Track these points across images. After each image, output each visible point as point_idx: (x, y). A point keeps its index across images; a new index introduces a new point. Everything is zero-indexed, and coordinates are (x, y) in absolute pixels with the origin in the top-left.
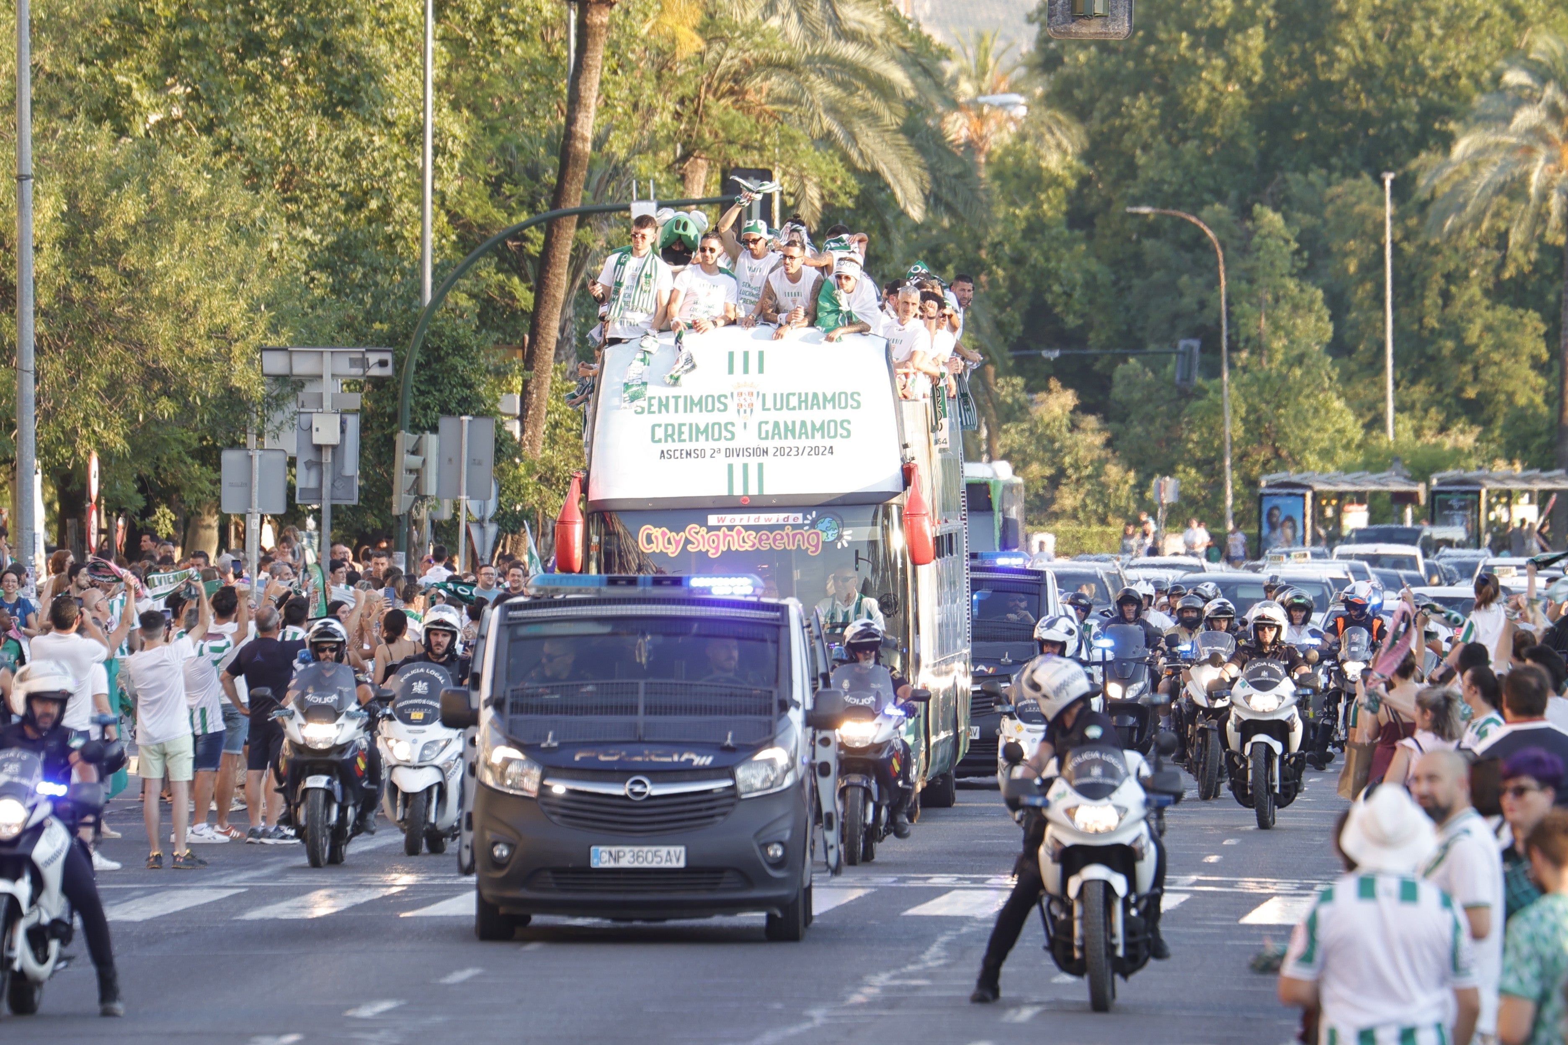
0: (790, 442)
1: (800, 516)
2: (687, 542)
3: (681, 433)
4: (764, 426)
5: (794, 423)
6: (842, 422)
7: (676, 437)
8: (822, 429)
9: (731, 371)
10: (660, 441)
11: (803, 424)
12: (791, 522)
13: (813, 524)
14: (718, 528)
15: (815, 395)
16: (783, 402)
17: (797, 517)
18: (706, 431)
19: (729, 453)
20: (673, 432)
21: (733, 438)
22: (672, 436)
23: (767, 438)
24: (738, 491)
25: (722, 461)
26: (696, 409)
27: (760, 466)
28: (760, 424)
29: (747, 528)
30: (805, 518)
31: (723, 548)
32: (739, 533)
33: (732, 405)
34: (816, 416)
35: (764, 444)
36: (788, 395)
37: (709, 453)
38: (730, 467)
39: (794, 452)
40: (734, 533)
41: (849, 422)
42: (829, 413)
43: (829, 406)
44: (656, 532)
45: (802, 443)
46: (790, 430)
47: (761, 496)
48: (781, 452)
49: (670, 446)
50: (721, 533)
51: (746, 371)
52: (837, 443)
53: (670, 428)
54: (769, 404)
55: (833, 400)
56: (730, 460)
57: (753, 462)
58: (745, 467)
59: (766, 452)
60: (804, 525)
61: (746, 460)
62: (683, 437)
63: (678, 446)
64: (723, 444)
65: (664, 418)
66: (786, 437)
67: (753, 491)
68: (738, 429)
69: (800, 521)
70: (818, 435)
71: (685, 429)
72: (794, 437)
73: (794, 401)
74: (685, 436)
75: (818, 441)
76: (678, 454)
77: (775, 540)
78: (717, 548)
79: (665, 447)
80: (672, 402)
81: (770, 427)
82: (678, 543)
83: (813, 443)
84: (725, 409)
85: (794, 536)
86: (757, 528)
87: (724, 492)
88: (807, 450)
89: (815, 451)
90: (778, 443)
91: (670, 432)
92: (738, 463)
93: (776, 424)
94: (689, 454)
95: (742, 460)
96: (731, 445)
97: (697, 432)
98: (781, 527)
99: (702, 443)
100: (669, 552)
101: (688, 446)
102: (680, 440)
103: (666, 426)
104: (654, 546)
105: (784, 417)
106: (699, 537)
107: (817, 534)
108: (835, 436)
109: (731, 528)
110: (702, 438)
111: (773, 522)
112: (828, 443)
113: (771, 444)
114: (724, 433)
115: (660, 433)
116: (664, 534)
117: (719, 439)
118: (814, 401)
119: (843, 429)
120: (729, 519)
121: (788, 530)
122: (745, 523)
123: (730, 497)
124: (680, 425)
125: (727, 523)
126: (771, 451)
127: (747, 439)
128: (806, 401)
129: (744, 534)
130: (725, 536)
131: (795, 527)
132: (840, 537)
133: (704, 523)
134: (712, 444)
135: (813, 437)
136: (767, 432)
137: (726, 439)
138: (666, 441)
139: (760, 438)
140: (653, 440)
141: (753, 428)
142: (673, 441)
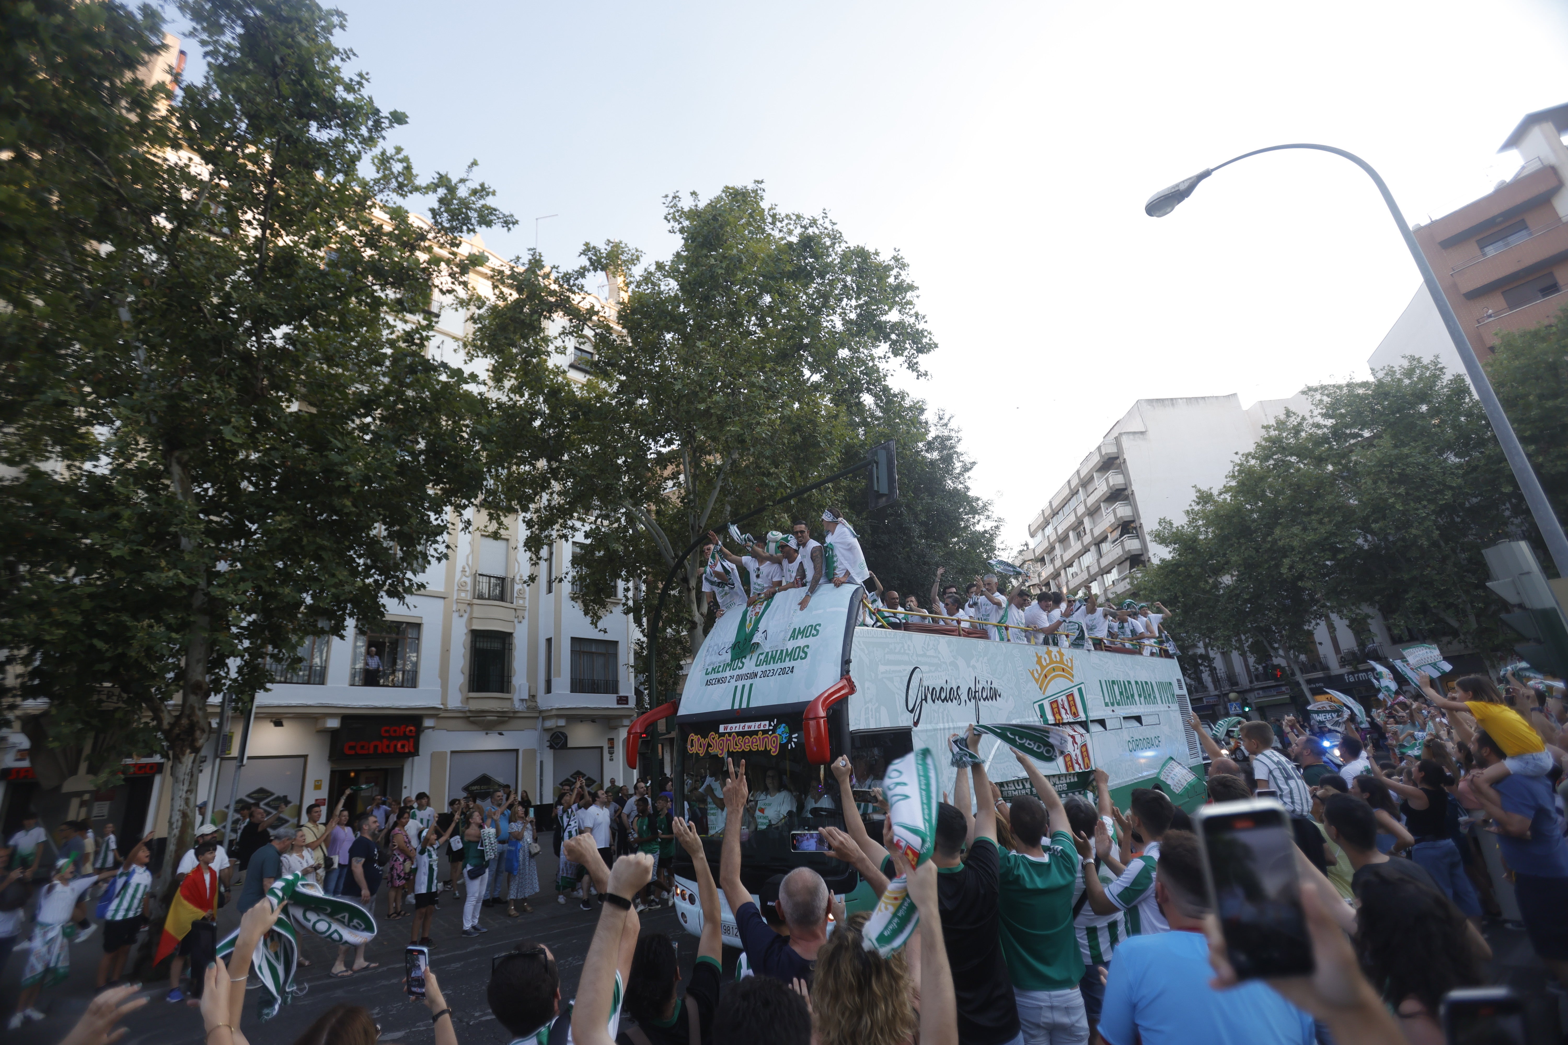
0: (772, 666)
1: (767, 723)
2: (709, 745)
4: (760, 657)
6: (805, 647)
8: (791, 654)
10: (709, 674)
11: (782, 651)
14: (723, 735)
15: (795, 630)
17: (765, 725)
19: (739, 677)
23: (759, 665)
24: (736, 707)
27: (751, 685)
28: (760, 655)
29: (738, 734)
32: (734, 738)
34: (791, 645)
35: (756, 669)
37: (728, 679)
38: (736, 688)
39: (771, 674)
41: (810, 647)
43: (800, 637)
45: (776, 666)
46: (773, 657)
47: (748, 709)
48: (765, 674)
49: (713, 676)
55: (804, 632)
57: (747, 683)
58: (744, 688)
59: (757, 675)
61: (745, 682)
63: (716, 676)
64: (738, 672)
66: (770, 663)
70: (788, 659)
72: (774, 663)
75: (787, 663)
76: (713, 682)
77: (753, 743)
78: (723, 750)
79: (710, 677)
81: (763, 657)
83: (783, 665)
86: (742, 734)
87: (731, 708)
88: (779, 671)
89: (783, 671)
90: (764, 668)
93: (767, 654)
94: (719, 681)
96: (740, 672)
98: (756, 733)
99: (727, 673)
101: (719, 676)
102: (718, 672)
108: (798, 658)
109: (730, 734)
111: (753, 729)
112: (792, 664)
113: (759, 670)
117: (735, 669)
118: (793, 634)
119: (804, 653)
122: (738, 730)
123: (732, 710)
126: (759, 675)
127: (749, 667)
129: (737, 739)
131: (765, 732)
132: (790, 740)
133: (717, 731)
134: (732, 673)
135: (785, 661)
136: (761, 660)
137: (739, 668)
138: (711, 673)
139: (756, 665)
140: (706, 674)
141: (754, 659)
142: (714, 673)
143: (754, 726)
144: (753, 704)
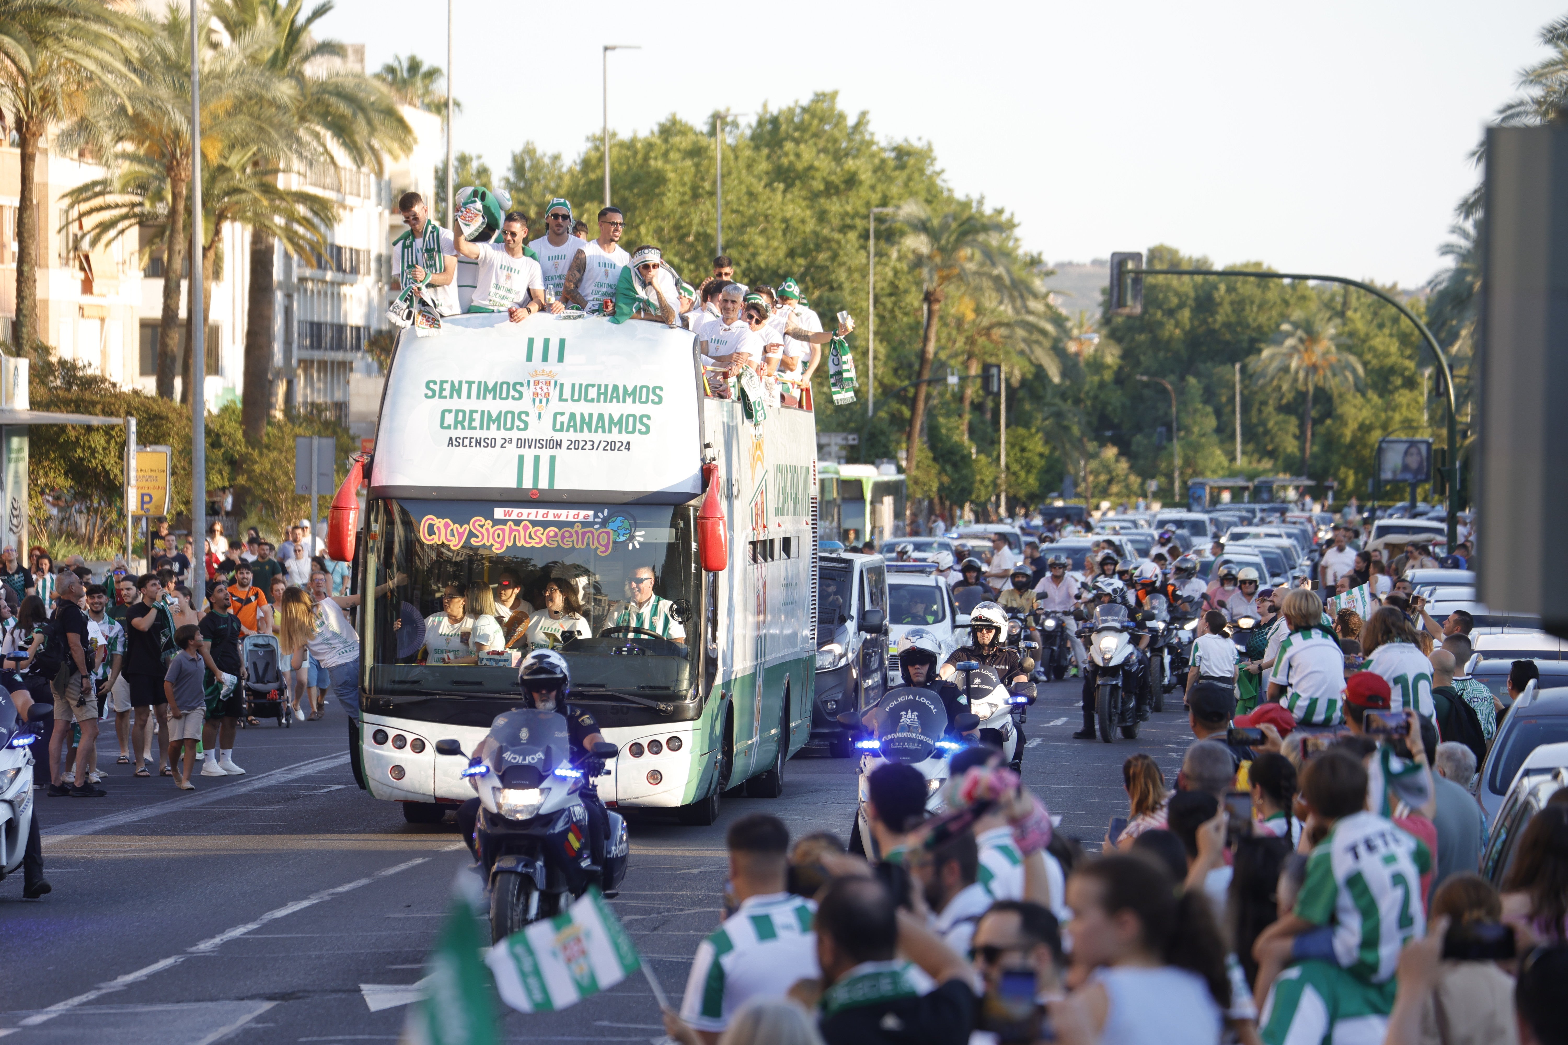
0: (586, 435)
1: (591, 513)
2: (471, 534)
3: (472, 420)
4: (559, 419)
5: (591, 415)
6: (642, 417)
7: (466, 424)
8: (620, 423)
9: (529, 358)
10: (449, 427)
11: (601, 417)
12: (581, 518)
13: (604, 523)
14: (504, 522)
15: (615, 388)
16: (581, 393)
17: (588, 515)
18: (498, 420)
19: (521, 443)
20: (463, 419)
21: (526, 428)
22: (462, 423)
23: (561, 430)
24: (528, 484)
25: (512, 451)
26: (490, 396)
27: (553, 459)
28: (555, 415)
29: (535, 523)
30: (596, 516)
31: (508, 543)
32: (526, 528)
33: (528, 394)
34: (615, 409)
35: (557, 436)
36: (587, 386)
37: (499, 442)
38: (521, 458)
40: (520, 528)
41: (649, 418)
42: (630, 407)
43: (629, 400)
44: (439, 523)
45: (598, 437)
46: (586, 423)
47: (551, 490)
48: (575, 445)
49: (460, 433)
50: (507, 528)
51: (545, 358)
52: (635, 439)
53: (461, 415)
54: (567, 394)
55: (634, 394)
56: (522, 451)
57: (545, 454)
58: (537, 459)
59: (559, 445)
60: (595, 523)
61: (538, 452)
62: (474, 424)
63: (468, 433)
64: (515, 435)
65: (455, 404)
66: (582, 431)
67: (543, 484)
68: (532, 419)
69: (591, 519)
70: (615, 430)
71: (477, 416)
72: (590, 431)
73: (593, 393)
74: (476, 424)
75: (615, 436)
76: (467, 442)
77: (563, 537)
78: (502, 543)
79: (454, 434)
80: (465, 387)
81: (565, 419)
82: (461, 535)
83: (609, 438)
84: (520, 398)
85: (584, 534)
86: (545, 524)
87: (514, 485)
88: (603, 444)
89: (611, 446)
90: (572, 435)
91: (460, 418)
92: (529, 454)
93: (572, 416)
94: (478, 443)
95: (534, 451)
96: (523, 435)
97: (488, 419)
98: (571, 524)
99: (493, 432)
100: (451, 544)
101: (478, 434)
102: (471, 428)
103: (457, 412)
104: (436, 537)
105: (582, 408)
106: (483, 530)
107: (608, 533)
108: (633, 432)
109: (517, 523)
110: (494, 427)
111: (563, 518)
112: (625, 438)
113: (565, 437)
114: (517, 423)
115: (449, 419)
116: (447, 526)
117: (511, 429)
118: (615, 394)
119: (642, 424)
120: (515, 513)
121: (578, 528)
122: (532, 517)
123: (519, 490)
124: (472, 412)
125: (514, 516)
126: (565, 444)
127: (540, 429)
128: (605, 394)
129: (531, 529)
130: (511, 531)
131: (585, 524)
132: (632, 538)
133: (489, 516)
134: (503, 433)
135: (610, 431)
136: (562, 423)
137: (519, 429)
138: (456, 428)
139: (555, 430)
140: (442, 426)
141: (548, 419)
142: (463, 428)
143: (566, 515)
144: (559, 485)
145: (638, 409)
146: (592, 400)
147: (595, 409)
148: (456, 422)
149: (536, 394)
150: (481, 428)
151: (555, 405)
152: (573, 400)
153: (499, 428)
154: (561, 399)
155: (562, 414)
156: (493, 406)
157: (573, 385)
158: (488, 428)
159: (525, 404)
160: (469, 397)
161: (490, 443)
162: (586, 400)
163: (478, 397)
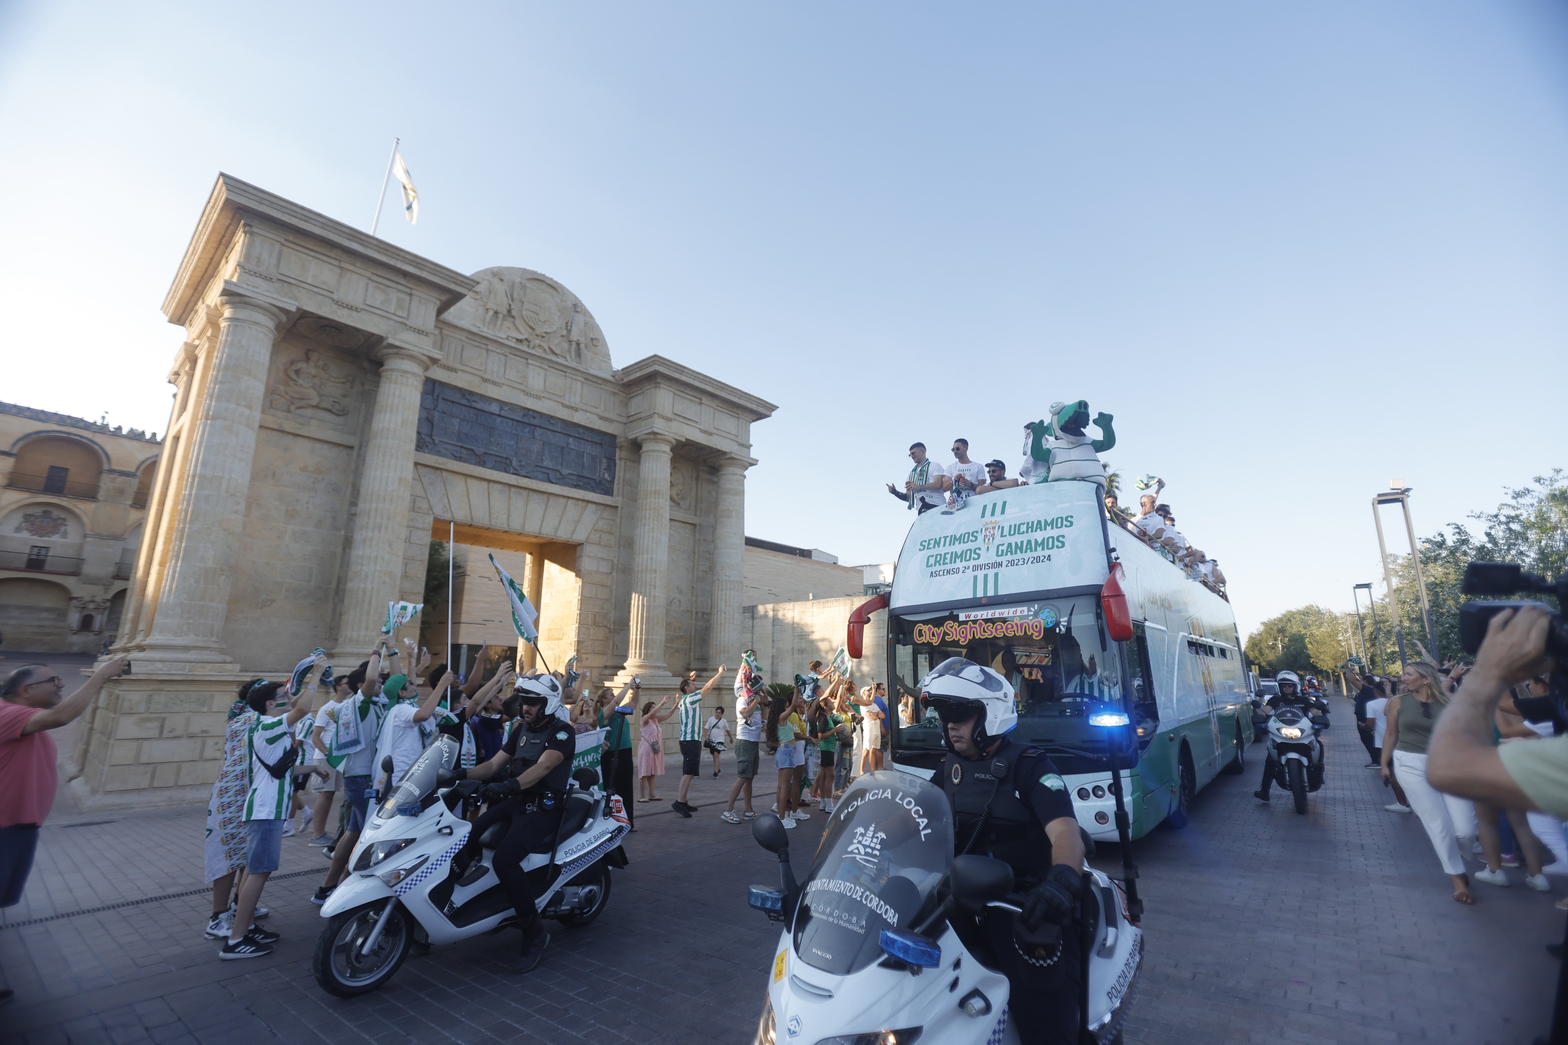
1: (1025, 608)
2: (945, 634)
3: (945, 558)
4: (1001, 548)
5: (1022, 542)
7: (941, 562)
8: (1043, 544)
9: (983, 516)
10: (931, 566)
11: (1029, 542)
12: (1019, 613)
13: (1036, 615)
14: (966, 622)
16: (1016, 529)
17: (1023, 610)
18: (961, 556)
19: (975, 568)
20: (940, 559)
21: (979, 558)
22: (939, 562)
23: (1002, 555)
24: (980, 594)
25: (970, 574)
26: (957, 543)
27: (996, 575)
29: (986, 621)
30: (1029, 610)
31: (970, 637)
32: (981, 625)
33: (980, 537)
34: (1039, 536)
36: (1020, 525)
39: (1021, 562)
40: (977, 625)
41: (1063, 537)
43: (1049, 528)
44: (925, 628)
45: (1028, 555)
46: (1019, 548)
47: (997, 596)
48: (1011, 563)
49: (938, 568)
50: (968, 626)
51: (993, 514)
53: (939, 557)
54: (1006, 531)
55: (1053, 524)
57: (991, 573)
58: (986, 576)
59: (1000, 565)
60: (1029, 616)
62: (946, 561)
63: (942, 567)
65: (934, 552)
66: (1016, 553)
67: (992, 592)
68: (983, 552)
69: (1026, 613)
71: (948, 556)
72: (1022, 552)
73: (1023, 528)
74: (948, 561)
75: (1040, 552)
76: (941, 573)
77: (1007, 629)
78: (966, 637)
79: (933, 569)
80: (941, 539)
81: (1005, 548)
82: (939, 635)
83: (1035, 554)
84: (976, 540)
85: (1022, 624)
86: (994, 620)
87: (971, 595)
88: (1031, 559)
89: (1037, 560)
90: (1009, 557)
91: (938, 559)
92: (980, 574)
93: (1010, 545)
94: (948, 572)
95: (984, 572)
96: (977, 562)
97: (955, 556)
98: (1012, 618)
100: (934, 642)
101: (948, 567)
102: (944, 564)
103: (937, 555)
104: (923, 638)
105: (1017, 539)
106: (953, 630)
107: (1039, 622)
108: (1053, 547)
109: (974, 621)
110: (958, 560)
111: (1006, 615)
112: (1047, 553)
113: (1005, 559)
114: (973, 555)
115: (932, 560)
116: (929, 629)
118: (1040, 526)
119: (1060, 542)
120: (973, 615)
121: (1017, 620)
122: (985, 617)
123: (975, 598)
124: (945, 554)
125: (973, 618)
126: (1004, 564)
128: (1032, 527)
129: (985, 625)
130: (971, 628)
131: (1022, 617)
132: (1057, 624)
133: (956, 619)
134: (964, 564)
135: (1036, 550)
136: (1003, 551)
137: (974, 559)
138: (935, 565)
139: (997, 555)
140: (927, 566)
141: (993, 550)
142: (940, 565)
143: (1007, 612)
144: (1002, 592)
145: (1055, 533)
146: (1023, 533)
147: (1024, 538)
148: (936, 562)
149: (985, 536)
150: (951, 563)
151: (998, 540)
152: (1010, 535)
153: (961, 561)
154: (1002, 536)
155: (1003, 545)
156: (958, 548)
157: (1010, 526)
158: (955, 562)
159: (979, 543)
160: (944, 545)
161: (956, 571)
162: (1019, 533)
163: (950, 545)
